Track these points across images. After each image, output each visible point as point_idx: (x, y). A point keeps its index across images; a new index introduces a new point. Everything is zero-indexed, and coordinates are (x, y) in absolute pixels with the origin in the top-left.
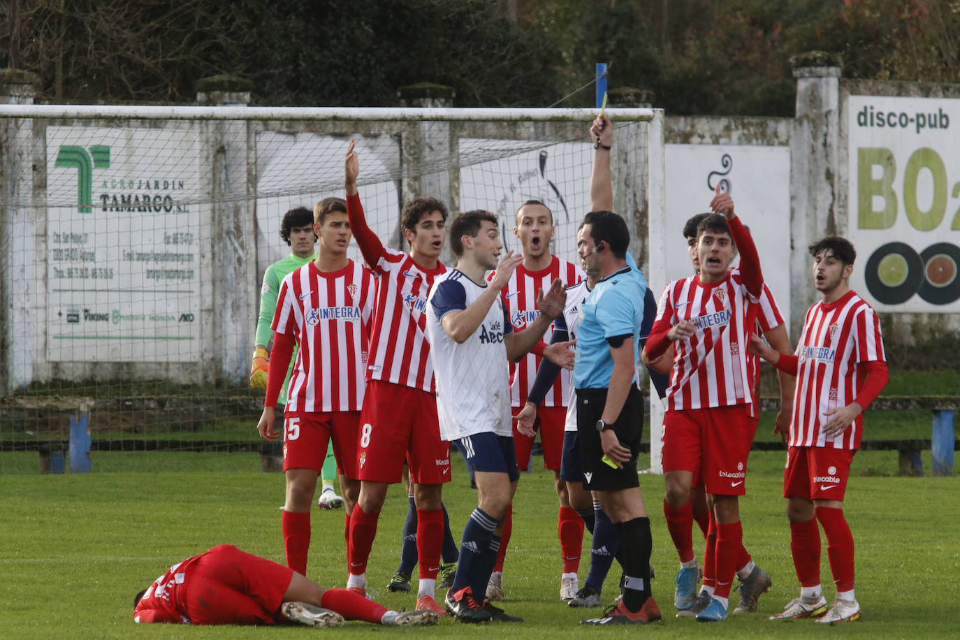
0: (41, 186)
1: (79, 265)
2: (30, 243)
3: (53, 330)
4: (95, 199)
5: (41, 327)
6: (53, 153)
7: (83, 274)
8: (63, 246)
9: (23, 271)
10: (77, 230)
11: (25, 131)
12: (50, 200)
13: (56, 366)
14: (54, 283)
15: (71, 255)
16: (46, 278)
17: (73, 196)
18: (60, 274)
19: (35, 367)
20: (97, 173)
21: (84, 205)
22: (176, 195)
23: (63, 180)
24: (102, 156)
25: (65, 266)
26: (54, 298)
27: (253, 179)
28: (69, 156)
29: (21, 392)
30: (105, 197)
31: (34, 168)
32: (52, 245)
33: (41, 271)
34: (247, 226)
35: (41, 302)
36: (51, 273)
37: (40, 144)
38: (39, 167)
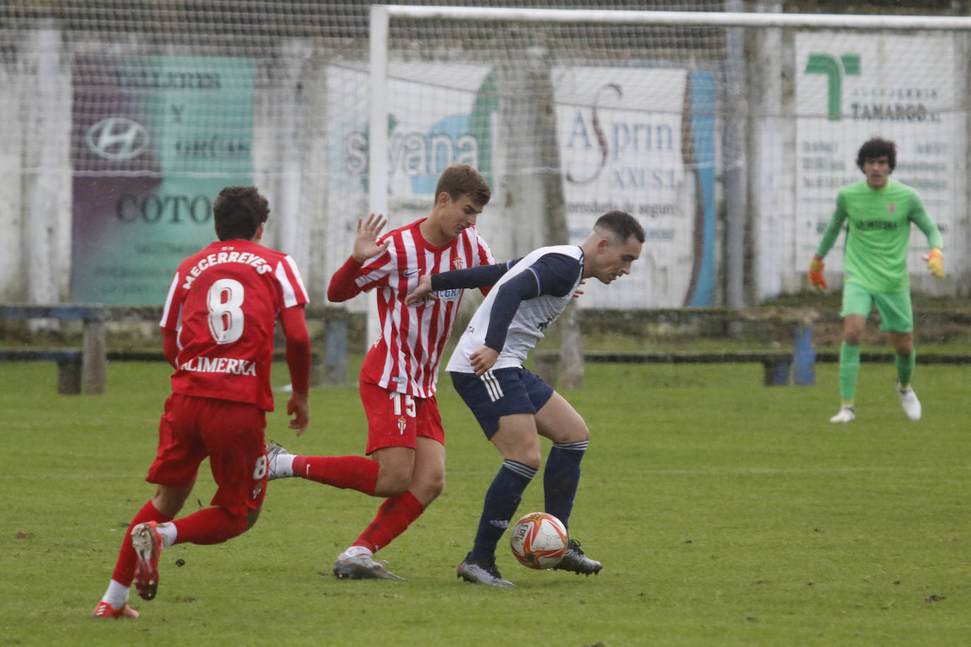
0: (789, 94)
1: (826, 174)
2: (778, 152)
3: (801, 240)
4: (846, 108)
5: (788, 237)
6: (801, 61)
8: (812, 155)
9: (771, 179)
10: (826, 138)
11: (773, 39)
12: (799, 110)
14: (802, 192)
15: (820, 165)
16: (794, 189)
17: (823, 106)
18: (808, 184)
19: (783, 279)
20: (848, 82)
21: (834, 114)
22: (928, 104)
23: (812, 89)
24: (852, 64)
25: (813, 175)
26: (802, 208)
28: (819, 64)
29: (768, 303)
30: (855, 106)
31: (783, 75)
32: (801, 153)
33: (788, 181)
35: (788, 209)
36: (800, 183)
37: (788, 52)
38: (788, 75)
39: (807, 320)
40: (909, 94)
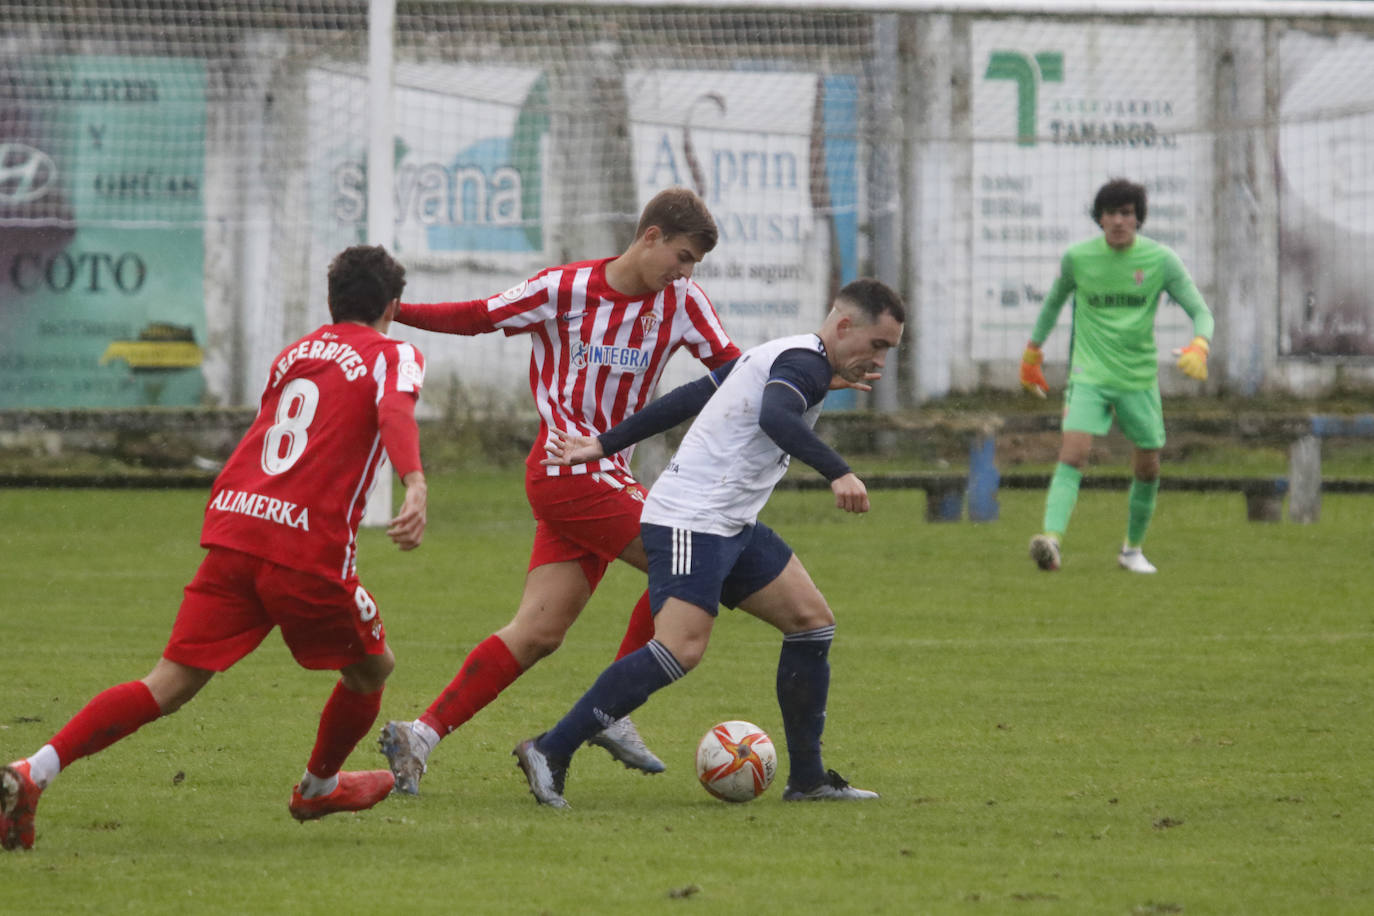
0: (962, 108)
1: (1014, 222)
2: (946, 190)
3: (979, 316)
4: (1042, 128)
5: (960, 310)
6: (980, 61)
7: (1023, 236)
8: (995, 195)
9: (936, 230)
10: (1014, 171)
11: (939, 30)
12: (977, 131)
13: (984, 368)
14: (980, 247)
15: (1006, 208)
16: (968, 243)
17: (1009, 124)
18: (989, 236)
19: (953, 369)
20: (1045, 92)
21: (1026, 136)
22: (1160, 122)
23: (994, 101)
24: (1052, 65)
25: (996, 223)
26: (979, 269)
27: (1272, 101)
28: (1005, 65)
29: (931, 405)
30: (1056, 126)
31: (954, 82)
32: (978, 192)
33: (960, 230)
34: (1263, 166)
35: (960, 272)
36: (977, 233)
37: (961, 49)
38: (960, 81)
39: (987, 428)
40: (1132, 108)
